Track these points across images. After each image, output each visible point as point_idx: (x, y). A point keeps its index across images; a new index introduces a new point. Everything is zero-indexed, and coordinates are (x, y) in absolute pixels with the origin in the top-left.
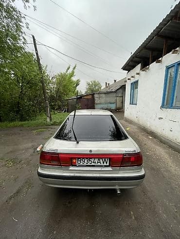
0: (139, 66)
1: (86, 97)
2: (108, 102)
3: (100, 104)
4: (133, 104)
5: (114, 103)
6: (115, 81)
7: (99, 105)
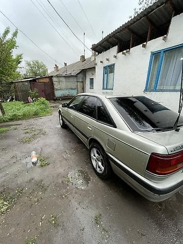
0: (116, 48)
1: (41, 81)
2: (69, 87)
3: (60, 89)
4: (107, 89)
5: (75, 89)
6: (66, 64)
7: (60, 91)
